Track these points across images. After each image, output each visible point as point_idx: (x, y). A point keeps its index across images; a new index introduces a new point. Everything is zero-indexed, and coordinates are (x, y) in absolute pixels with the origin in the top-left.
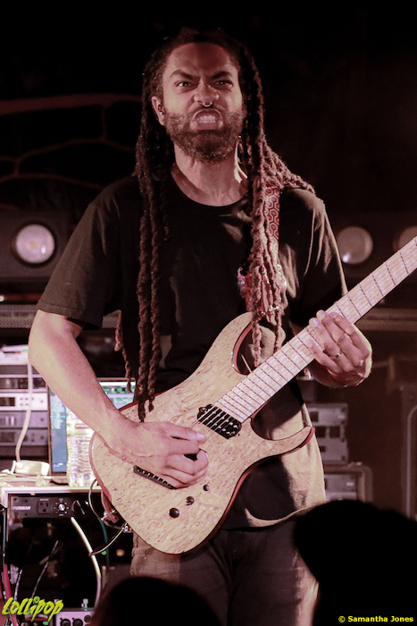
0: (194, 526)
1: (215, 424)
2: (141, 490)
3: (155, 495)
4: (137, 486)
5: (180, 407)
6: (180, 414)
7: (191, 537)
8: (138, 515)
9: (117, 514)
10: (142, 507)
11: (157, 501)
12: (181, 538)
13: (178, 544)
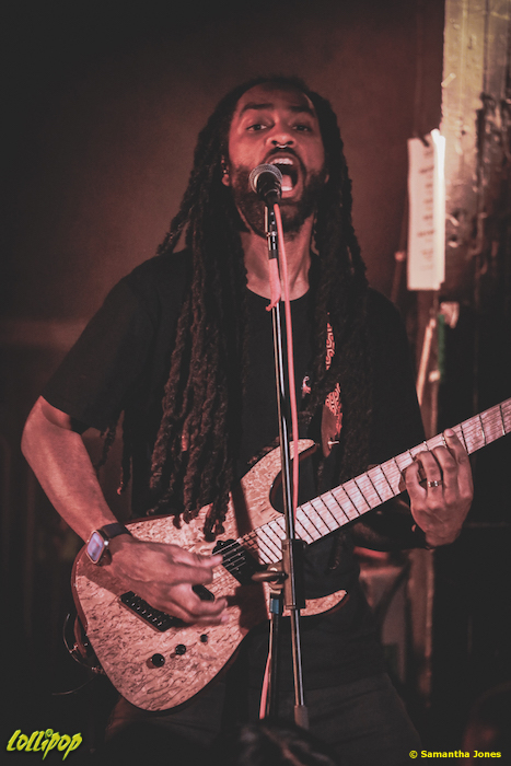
0: (178, 682)
1: (232, 564)
2: (125, 625)
3: (140, 633)
4: (122, 618)
5: (196, 535)
6: (192, 543)
7: (171, 694)
8: (115, 655)
9: (90, 648)
10: (121, 646)
11: (141, 642)
12: (161, 693)
13: (154, 699)
